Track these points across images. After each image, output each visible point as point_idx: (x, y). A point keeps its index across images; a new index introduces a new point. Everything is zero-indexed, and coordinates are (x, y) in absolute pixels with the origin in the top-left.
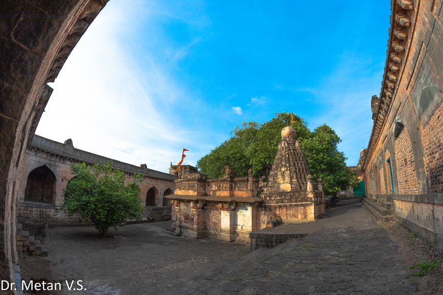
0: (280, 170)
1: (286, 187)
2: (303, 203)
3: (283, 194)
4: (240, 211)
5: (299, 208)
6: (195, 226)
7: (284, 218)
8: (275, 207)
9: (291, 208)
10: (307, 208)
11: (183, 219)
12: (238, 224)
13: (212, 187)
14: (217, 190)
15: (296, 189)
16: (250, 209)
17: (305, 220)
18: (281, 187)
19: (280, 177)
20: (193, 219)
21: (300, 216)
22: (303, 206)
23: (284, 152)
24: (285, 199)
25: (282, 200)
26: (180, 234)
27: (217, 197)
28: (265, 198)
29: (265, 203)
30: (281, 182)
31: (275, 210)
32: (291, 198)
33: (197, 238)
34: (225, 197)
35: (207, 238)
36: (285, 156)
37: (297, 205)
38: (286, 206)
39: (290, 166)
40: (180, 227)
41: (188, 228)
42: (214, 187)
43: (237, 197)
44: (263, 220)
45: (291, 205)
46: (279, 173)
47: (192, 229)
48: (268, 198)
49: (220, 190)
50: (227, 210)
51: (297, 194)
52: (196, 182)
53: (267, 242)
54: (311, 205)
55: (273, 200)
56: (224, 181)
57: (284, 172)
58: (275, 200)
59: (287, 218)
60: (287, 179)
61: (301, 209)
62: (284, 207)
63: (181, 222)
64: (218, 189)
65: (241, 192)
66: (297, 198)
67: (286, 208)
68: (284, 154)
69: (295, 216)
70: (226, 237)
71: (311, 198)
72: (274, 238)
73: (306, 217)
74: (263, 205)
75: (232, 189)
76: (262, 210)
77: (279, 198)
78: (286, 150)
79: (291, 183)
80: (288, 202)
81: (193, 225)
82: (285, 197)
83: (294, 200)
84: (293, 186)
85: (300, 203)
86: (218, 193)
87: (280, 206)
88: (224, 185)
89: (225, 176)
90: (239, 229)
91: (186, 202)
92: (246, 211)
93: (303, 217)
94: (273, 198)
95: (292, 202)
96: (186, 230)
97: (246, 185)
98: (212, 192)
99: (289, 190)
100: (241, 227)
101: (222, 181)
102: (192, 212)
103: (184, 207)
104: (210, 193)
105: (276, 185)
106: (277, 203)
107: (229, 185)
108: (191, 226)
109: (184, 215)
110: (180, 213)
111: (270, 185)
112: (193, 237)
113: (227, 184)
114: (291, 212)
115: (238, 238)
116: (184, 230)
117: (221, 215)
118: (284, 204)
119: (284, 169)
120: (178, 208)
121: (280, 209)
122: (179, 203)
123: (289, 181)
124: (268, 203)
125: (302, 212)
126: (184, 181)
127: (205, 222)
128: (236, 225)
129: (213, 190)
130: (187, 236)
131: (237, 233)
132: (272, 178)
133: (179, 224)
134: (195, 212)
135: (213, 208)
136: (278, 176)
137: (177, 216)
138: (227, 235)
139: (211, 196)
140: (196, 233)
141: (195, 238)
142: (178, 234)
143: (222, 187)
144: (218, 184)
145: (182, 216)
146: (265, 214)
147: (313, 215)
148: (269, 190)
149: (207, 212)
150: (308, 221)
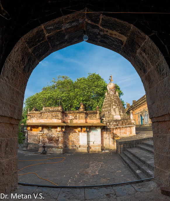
0: (112, 108)
1: (118, 117)
2: (130, 126)
3: (116, 121)
4: (92, 132)
5: (127, 128)
6: (60, 145)
7: (118, 135)
8: (113, 129)
9: (123, 129)
10: (132, 128)
11: (47, 140)
12: (90, 141)
13: (69, 117)
14: (73, 119)
15: (124, 119)
16: (99, 131)
17: (131, 135)
18: (115, 117)
19: (113, 111)
20: (58, 140)
21: (128, 133)
23: (112, 97)
24: (119, 124)
25: (117, 124)
27: (75, 124)
28: (106, 124)
30: (114, 114)
31: (113, 130)
32: (122, 123)
34: (82, 123)
35: (68, 152)
36: (114, 100)
38: (120, 128)
39: (117, 106)
40: (44, 147)
41: (52, 147)
42: (71, 117)
43: (89, 123)
44: (106, 137)
45: (123, 127)
46: (112, 109)
47: (58, 148)
48: (108, 124)
49: (76, 119)
51: (126, 121)
52: (60, 113)
54: (134, 126)
55: (111, 125)
57: (115, 109)
58: (113, 124)
59: (121, 134)
60: (118, 113)
61: (128, 129)
63: (44, 143)
65: (92, 120)
66: (126, 123)
69: (125, 133)
70: (84, 150)
71: (134, 123)
73: (131, 133)
74: (105, 128)
76: (104, 131)
77: (115, 124)
78: (113, 96)
79: (120, 115)
80: (121, 126)
81: (58, 144)
82: (119, 122)
83: (124, 124)
84: (122, 117)
85: (128, 126)
86: (75, 121)
87: (116, 128)
88: (80, 115)
89: (80, 110)
90: (91, 144)
91: (51, 127)
92: (96, 132)
93: (130, 133)
94: (111, 124)
95: (123, 125)
96: (51, 149)
97: (96, 116)
98: (69, 120)
99: (120, 119)
100: (93, 142)
101: (79, 113)
102: (57, 135)
103: (47, 132)
104: (67, 121)
105: (111, 116)
106: (115, 126)
107: (84, 115)
108: (56, 145)
109: (47, 138)
110: (43, 137)
111: (107, 116)
112: (59, 153)
113: (83, 114)
114: (123, 131)
115: (90, 150)
116: (49, 149)
117: (79, 135)
118: (118, 127)
119: (114, 107)
120: (42, 132)
121: (116, 130)
122: (42, 129)
123: (119, 114)
124: (108, 127)
125: (129, 130)
126: (46, 112)
127: (65, 142)
128: (88, 142)
129: (70, 119)
130: (53, 153)
131: (90, 147)
132: (108, 112)
133: (42, 145)
134: (60, 134)
135: (71, 132)
136: (112, 111)
137: (40, 139)
138: (85, 148)
139: (68, 123)
140: (62, 150)
141: (62, 154)
142: (43, 152)
143: (78, 117)
144: (75, 115)
145: (45, 138)
146: (106, 133)
147: (135, 132)
148: (107, 119)
149: (66, 134)
150: (133, 135)
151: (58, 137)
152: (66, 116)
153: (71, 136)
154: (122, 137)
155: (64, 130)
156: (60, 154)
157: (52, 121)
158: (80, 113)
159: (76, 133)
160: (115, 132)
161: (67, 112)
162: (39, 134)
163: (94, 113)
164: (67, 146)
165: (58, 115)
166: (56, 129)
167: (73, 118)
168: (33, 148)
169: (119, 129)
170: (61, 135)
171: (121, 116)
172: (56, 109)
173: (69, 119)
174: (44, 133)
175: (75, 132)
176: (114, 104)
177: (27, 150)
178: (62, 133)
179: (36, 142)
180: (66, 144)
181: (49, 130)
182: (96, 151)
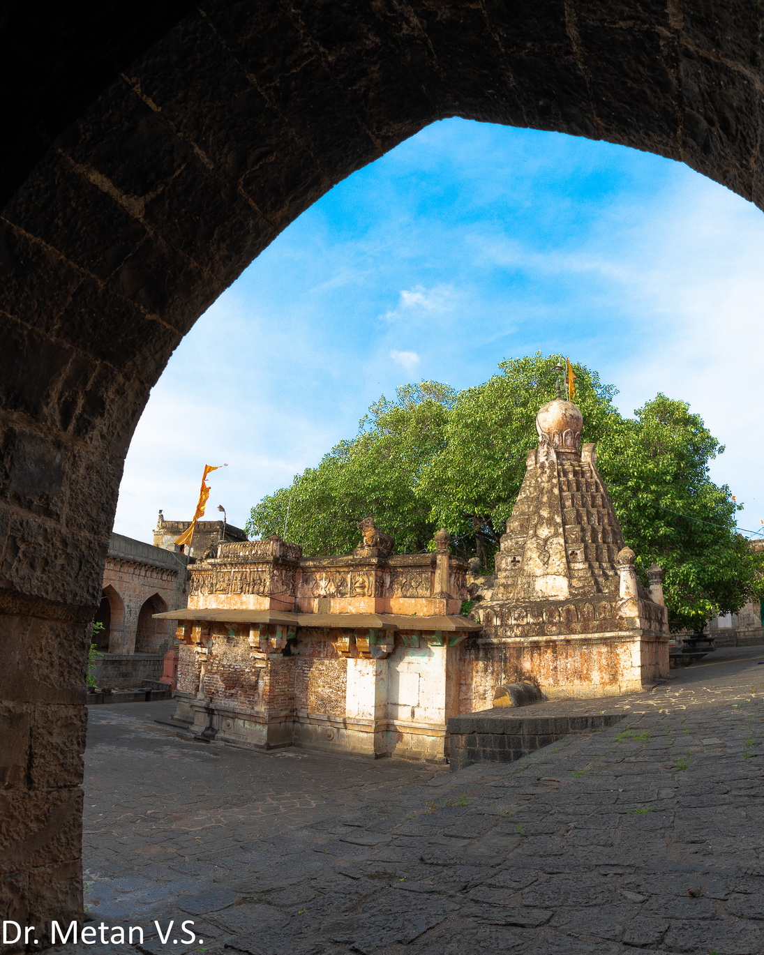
0: (535, 535)
1: (554, 586)
2: (608, 635)
3: (545, 606)
4: (407, 659)
5: (595, 650)
6: (262, 708)
7: (546, 684)
8: (520, 650)
9: (570, 652)
10: (619, 651)
11: (221, 685)
12: (400, 702)
13: (318, 586)
14: (332, 596)
15: (584, 594)
16: (439, 654)
17: (612, 689)
18: (538, 587)
19: (535, 555)
20: (255, 687)
21: (596, 676)
22: (606, 644)
23: (545, 478)
24: (551, 623)
25: (542, 625)
26: (208, 736)
27: (335, 615)
28: (488, 619)
29: (488, 636)
30: (539, 572)
31: (518, 658)
32: (569, 621)
33: (269, 747)
34: (360, 616)
35: (299, 746)
36: (551, 491)
37: (586, 642)
38: (552, 645)
39: (564, 523)
40: (210, 712)
41: (235, 715)
42: (324, 585)
43: (398, 617)
44: (481, 689)
45: (568, 641)
46: (532, 544)
47: (253, 718)
48: (496, 621)
49: (343, 595)
50: (367, 656)
51: (587, 608)
52: (267, 568)
53: (502, 744)
54: (631, 639)
55: (511, 628)
56: (358, 566)
57: (546, 541)
58: (518, 626)
59: (556, 682)
60: (558, 562)
61: (600, 653)
62: (547, 647)
63: (211, 696)
64: (338, 591)
65: (413, 601)
66: (586, 620)
67: (554, 652)
68: (546, 485)
69: (582, 676)
70: (362, 740)
71: (631, 620)
72: (525, 730)
73: (614, 678)
74: (480, 641)
75: (382, 592)
76: (477, 659)
77: (531, 620)
78: (552, 471)
79: (569, 574)
80: (560, 634)
81: (253, 703)
82: (551, 615)
83: (578, 627)
85: (596, 635)
86: (337, 606)
87: (536, 646)
88: (357, 578)
89: (360, 551)
90: (403, 716)
91: (233, 630)
92: (426, 658)
93: (606, 677)
94: (512, 622)
95: (572, 632)
96: (230, 721)
97: (430, 580)
98: (316, 601)
99: (562, 594)
100: (410, 710)
101: (354, 565)
102: (252, 664)
103: (224, 648)
104: (309, 604)
105: (521, 581)
106: (526, 636)
107: (373, 578)
108: (246, 707)
109: (222, 675)
110: (209, 667)
112: (254, 742)
113: (367, 575)
114: (570, 662)
115: (399, 746)
116: (224, 723)
117: (345, 672)
119: (544, 532)
120: (205, 650)
121: (536, 655)
124: (496, 636)
125: (604, 662)
127: (292, 698)
129: (319, 595)
130: (234, 742)
131: (396, 731)
133: (204, 703)
134: (262, 661)
135: (319, 652)
136: (529, 554)
137: (198, 677)
138: (365, 735)
139: (312, 612)
141: (262, 747)
142: (203, 734)
143: (349, 585)
144: (339, 577)
145: (215, 676)
146: (486, 670)
147: (638, 671)
148: (500, 595)
149: (300, 663)
150: (623, 689)
151: (257, 673)
152: (306, 581)
153: (316, 673)
154: (562, 695)
155: (276, 641)
156: (255, 745)
157: (242, 603)
159: (336, 657)
160: (527, 664)
161: (306, 564)
162: (196, 657)
163: (421, 566)
164: (296, 716)
166: (245, 639)
169: (550, 651)
170: (264, 664)
171: (571, 577)
173: (317, 592)
174: (214, 652)
176: (545, 513)
178: (265, 656)
179: (191, 688)
180: (299, 707)
181: (229, 640)
182: (420, 753)
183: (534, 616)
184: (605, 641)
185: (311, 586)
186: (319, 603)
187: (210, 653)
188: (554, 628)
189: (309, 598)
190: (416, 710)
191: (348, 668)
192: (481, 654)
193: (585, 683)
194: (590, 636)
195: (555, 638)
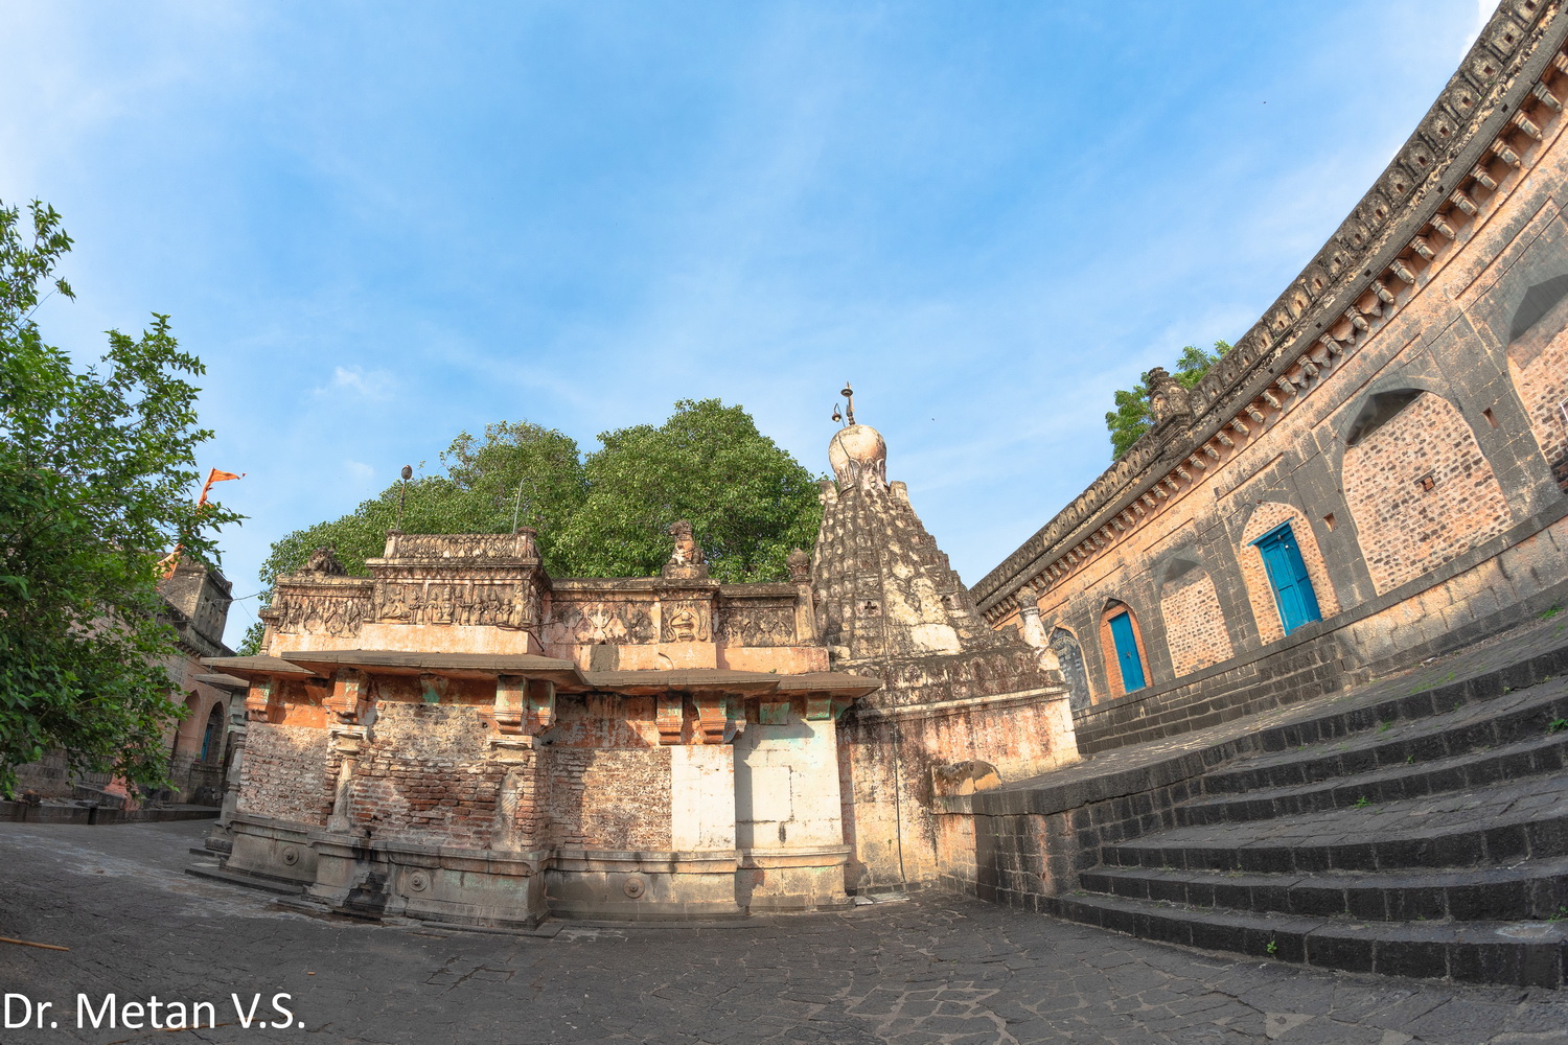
0: (892, 574)
1: (939, 638)
2: (1031, 694)
3: (933, 662)
4: (765, 744)
5: (1019, 715)
6: (514, 845)
8: (920, 723)
9: (988, 719)
10: (1047, 713)
11: (397, 803)
12: (756, 817)
13: (585, 627)
14: (621, 641)
15: (979, 646)
16: (824, 731)
17: (1048, 763)
18: (917, 640)
19: (899, 599)
20: (490, 804)
21: (1024, 749)
22: (1030, 705)
24: (957, 682)
25: (946, 686)
26: (362, 908)
27: (632, 673)
29: (869, 706)
30: (911, 621)
31: (919, 734)
32: (981, 679)
37: (1008, 705)
38: (964, 712)
39: (925, 562)
40: (365, 856)
41: (438, 861)
42: (600, 624)
44: (866, 787)
45: (985, 705)
46: (890, 586)
47: (491, 867)
49: (643, 640)
51: (999, 662)
54: (1058, 697)
55: (904, 692)
56: (674, 592)
57: (908, 581)
58: (913, 689)
60: (932, 608)
61: (1025, 719)
62: (958, 715)
63: (369, 824)
64: (632, 634)
65: (769, 651)
66: (1002, 676)
67: (968, 722)
69: (1008, 751)
71: (1055, 674)
73: (1046, 748)
74: (861, 714)
76: (856, 741)
77: (930, 681)
79: (953, 623)
80: (972, 696)
81: (487, 837)
82: (956, 673)
83: (992, 685)
85: (1021, 694)
86: (633, 658)
87: (942, 716)
88: (676, 611)
89: (674, 570)
90: (764, 840)
91: (439, 691)
92: (800, 741)
93: (1038, 749)
94: (902, 684)
95: (988, 693)
96: (422, 876)
97: (790, 620)
98: (587, 649)
99: (954, 648)
100: (776, 827)
101: (666, 590)
102: (487, 756)
103: (405, 728)
104: (570, 655)
105: (890, 633)
106: (927, 702)
107: (705, 613)
108: (470, 845)
109: (401, 779)
110: (365, 765)
111: (859, 632)
112: (496, 915)
113: (696, 604)
114: (990, 733)
115: (758, 893)
116: (404, 880)
117: (668, 769)
118: (955, 703)
119: (902, 571)
120: (357, 730)
121: (943, 729)
122: (367, 699)
123: (940, 615)
124: (883, 705)
125: (1032, 729)
126: (411, 570)
127: (549, 824)
128: (744, 822)
129: (591, 641)
130: (440, 918)
131: (753, 868)
132: (862, 605)
133: (353, 839)
134: (515, 751)
135: (600, 739)
136: (890, 598)
137: (332, 785)
138: (718, 879)
139: (579, 670)
140: (523, 888)
141: (519, 924)
143: (657, 623)
144: (631, 610)
145: (384, 783)
146: (871, 757)
147: (1072, 737)
148: (864, 652)
149: (560, 759)
150: (1060, 762)
151: (498, 775)
152: (561, 616)
153: (601, 776)
155: (545, 712)
156: (504, 923)
157: (453, 642)
158: (677, 590)
159: (647, 746)
160: (931, 743)
161: (569, 585)
162: (332, 744)
163: (778, 599)
164: (559, 860)
165: (506, 595)
166: (479, 708)
167: (619, 630)
168: (272, 860)
169: (961, 721)
170: (518, 757)
171: (956, 627)
172: (491, 553)
173: (583, 635)
174: (380, 737)
175: (636, 742)
176: (896, 549)
177: (224, 874)
178: (527, 740)
179: (306, 814)
180: (559, 842)
181: (421, 711)
182: (801, 898)
183: (933, 675)
184: (1030, 702)
185: (571, 623)
186: (593, 653)
187: (371, 737)
188: (964, 690)
189: (570, 645)
190: (788, 827)
191: (674, 763)
192: (861, 734)
193: (1013, 760)
194: (1013, 696)
195: (969, 701)
